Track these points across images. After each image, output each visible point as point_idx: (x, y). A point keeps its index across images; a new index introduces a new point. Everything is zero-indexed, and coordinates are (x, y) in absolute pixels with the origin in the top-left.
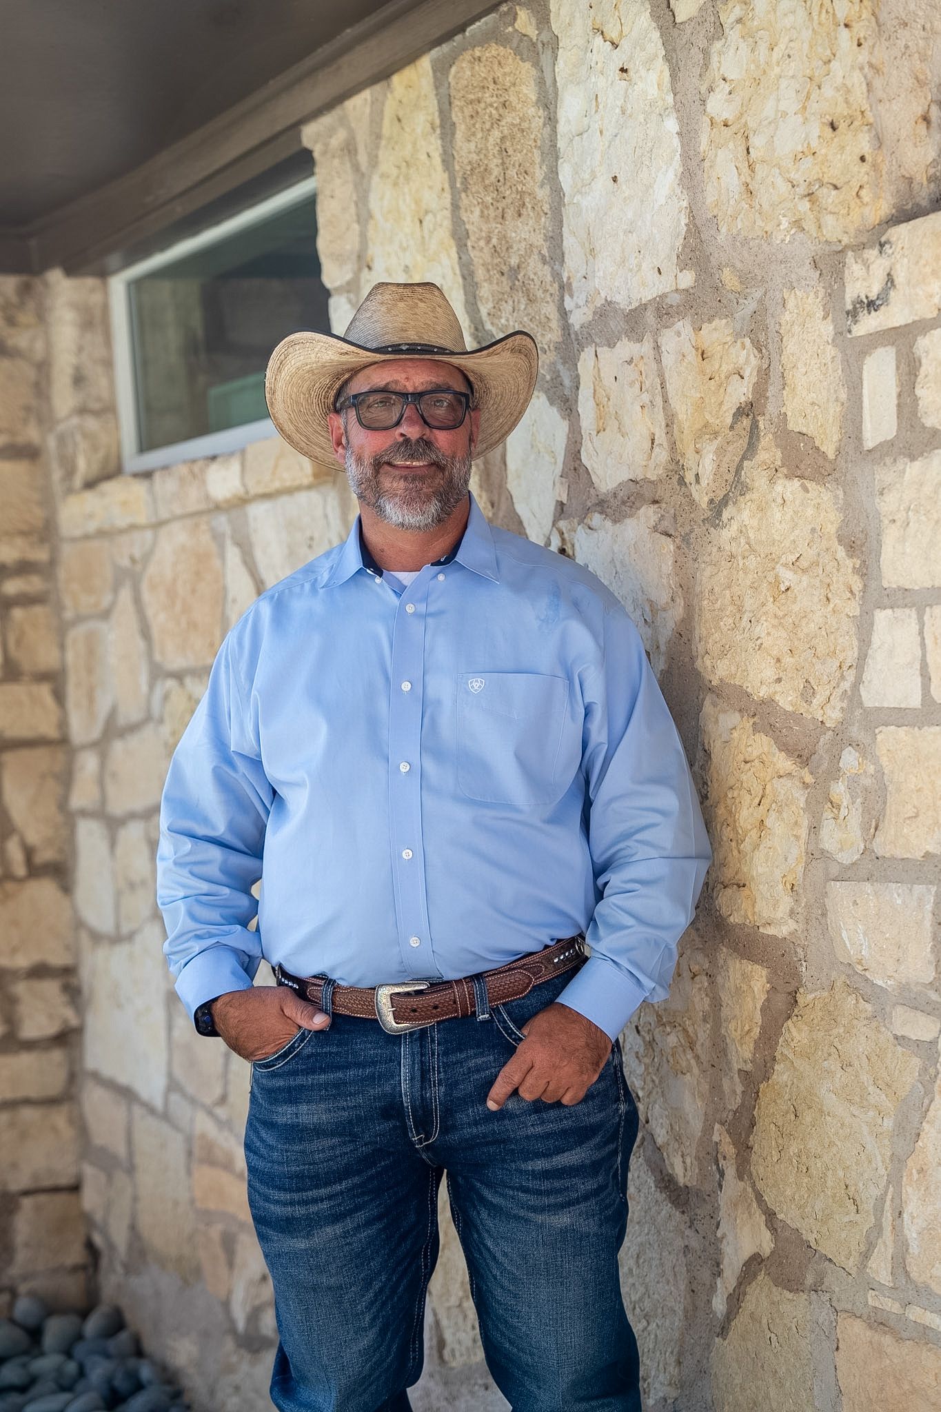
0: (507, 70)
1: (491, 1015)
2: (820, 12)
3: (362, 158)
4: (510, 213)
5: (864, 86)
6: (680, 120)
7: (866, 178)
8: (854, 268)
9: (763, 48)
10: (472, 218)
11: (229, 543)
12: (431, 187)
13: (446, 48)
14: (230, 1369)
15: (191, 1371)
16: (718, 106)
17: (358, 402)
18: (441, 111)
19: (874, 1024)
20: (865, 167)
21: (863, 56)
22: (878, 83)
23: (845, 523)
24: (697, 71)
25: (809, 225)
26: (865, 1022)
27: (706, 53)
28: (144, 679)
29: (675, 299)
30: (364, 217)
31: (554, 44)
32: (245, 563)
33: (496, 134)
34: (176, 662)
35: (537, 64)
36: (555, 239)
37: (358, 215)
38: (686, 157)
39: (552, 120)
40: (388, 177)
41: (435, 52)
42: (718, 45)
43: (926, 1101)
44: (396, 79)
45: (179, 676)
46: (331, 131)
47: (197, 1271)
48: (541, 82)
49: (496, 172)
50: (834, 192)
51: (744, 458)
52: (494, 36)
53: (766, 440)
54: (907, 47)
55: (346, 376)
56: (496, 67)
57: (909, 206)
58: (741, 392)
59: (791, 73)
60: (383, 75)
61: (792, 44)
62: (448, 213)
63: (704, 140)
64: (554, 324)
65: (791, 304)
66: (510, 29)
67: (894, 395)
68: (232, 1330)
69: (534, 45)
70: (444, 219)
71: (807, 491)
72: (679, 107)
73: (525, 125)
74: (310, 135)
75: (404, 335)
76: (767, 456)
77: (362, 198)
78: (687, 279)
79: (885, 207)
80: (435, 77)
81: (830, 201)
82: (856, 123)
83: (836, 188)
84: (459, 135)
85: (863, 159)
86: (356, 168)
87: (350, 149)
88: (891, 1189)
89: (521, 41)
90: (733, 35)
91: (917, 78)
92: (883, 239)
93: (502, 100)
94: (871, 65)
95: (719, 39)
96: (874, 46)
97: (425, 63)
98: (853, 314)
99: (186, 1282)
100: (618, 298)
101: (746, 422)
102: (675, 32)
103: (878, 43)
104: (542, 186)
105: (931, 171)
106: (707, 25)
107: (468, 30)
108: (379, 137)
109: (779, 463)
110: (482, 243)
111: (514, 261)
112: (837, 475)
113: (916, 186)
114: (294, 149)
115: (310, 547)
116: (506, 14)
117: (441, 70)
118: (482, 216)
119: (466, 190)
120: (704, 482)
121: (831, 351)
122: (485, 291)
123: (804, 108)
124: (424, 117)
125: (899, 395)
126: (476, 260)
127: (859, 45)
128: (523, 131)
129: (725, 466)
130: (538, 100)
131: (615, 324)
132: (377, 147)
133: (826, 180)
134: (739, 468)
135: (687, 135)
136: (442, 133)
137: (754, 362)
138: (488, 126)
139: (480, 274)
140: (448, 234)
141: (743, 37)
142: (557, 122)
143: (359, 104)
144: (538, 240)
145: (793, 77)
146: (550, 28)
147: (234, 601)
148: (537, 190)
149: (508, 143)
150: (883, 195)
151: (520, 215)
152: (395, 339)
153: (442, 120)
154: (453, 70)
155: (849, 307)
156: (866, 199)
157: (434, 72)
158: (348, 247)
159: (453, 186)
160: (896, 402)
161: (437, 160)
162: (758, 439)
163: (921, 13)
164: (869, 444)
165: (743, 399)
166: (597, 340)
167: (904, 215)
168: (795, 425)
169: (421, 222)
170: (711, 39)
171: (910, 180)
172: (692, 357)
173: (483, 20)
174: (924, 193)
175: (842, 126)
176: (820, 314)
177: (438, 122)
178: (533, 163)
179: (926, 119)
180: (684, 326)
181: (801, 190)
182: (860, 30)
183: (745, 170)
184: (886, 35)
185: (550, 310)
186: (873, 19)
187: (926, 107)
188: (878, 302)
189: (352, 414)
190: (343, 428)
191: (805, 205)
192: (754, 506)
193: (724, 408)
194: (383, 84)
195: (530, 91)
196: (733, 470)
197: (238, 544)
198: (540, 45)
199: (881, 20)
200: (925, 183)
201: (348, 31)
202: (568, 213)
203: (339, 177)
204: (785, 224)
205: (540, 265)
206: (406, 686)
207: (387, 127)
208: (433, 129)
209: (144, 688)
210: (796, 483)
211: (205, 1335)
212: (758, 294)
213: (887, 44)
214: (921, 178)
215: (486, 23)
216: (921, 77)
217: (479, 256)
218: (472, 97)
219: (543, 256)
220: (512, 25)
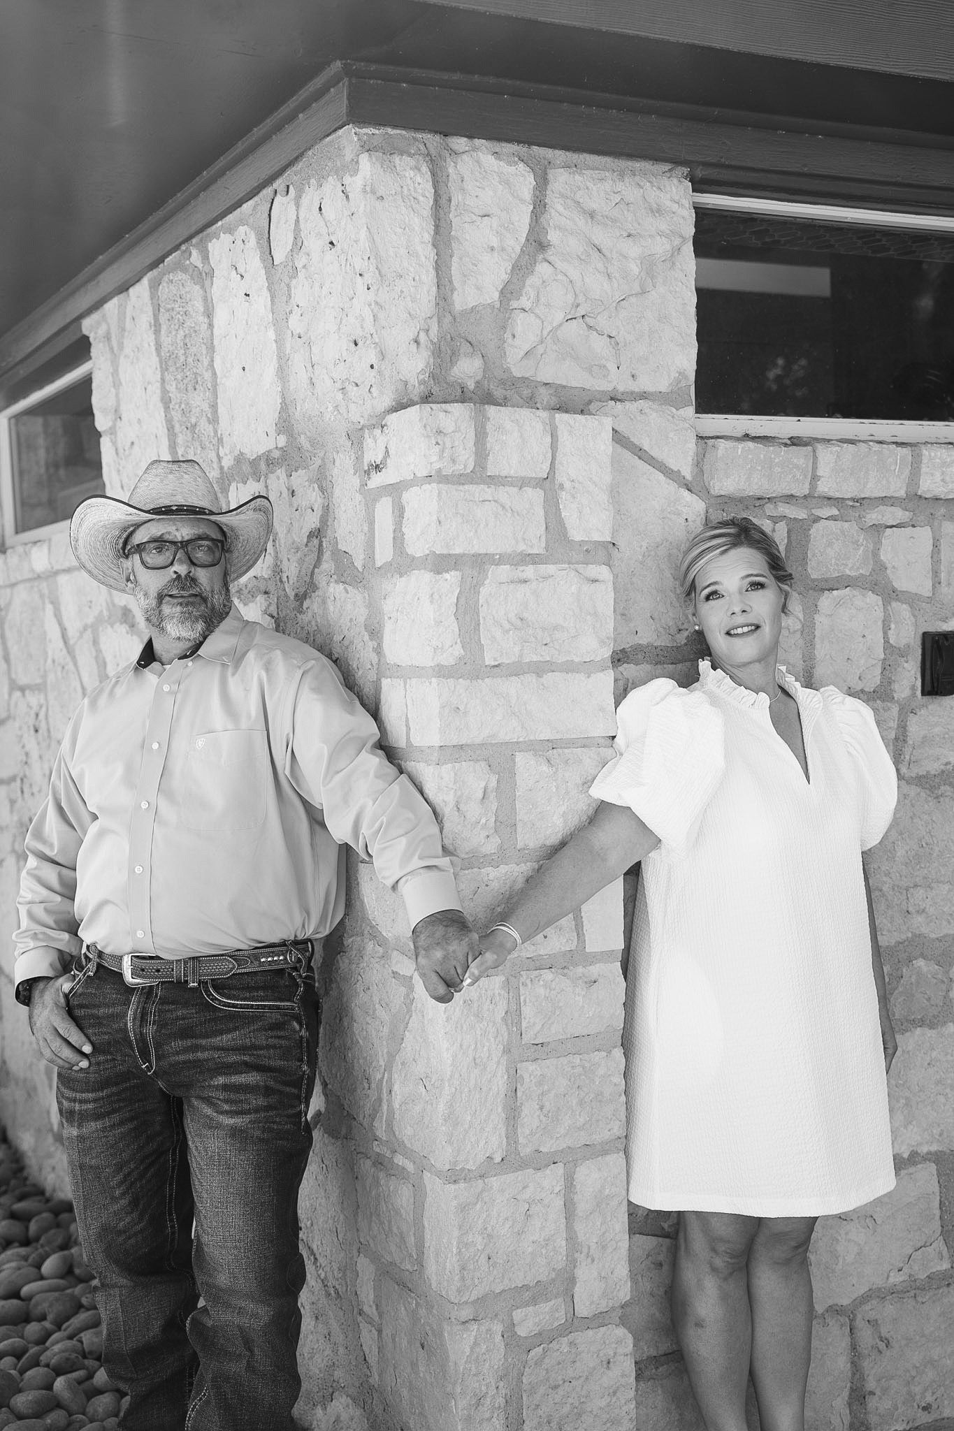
0: (187, 290)
1: (199, 985)
2: (346, 264)
3: (114, 343)
4: (190, 388)
5: (372, 317)
6: (276, 331)
7: (373, 381)
8: (369, 442)
9: (317, 285)
10: (172, 388)
11: (47, 601)
12: (150, 366)
13: (155, 272)
14: (50, 1156)
15: (30, 1154)
16: (295, 323)
17: (140, 548)
18: (154, 315)
19: (383, 962)
20: (373, 372)
21: (370, 296)
22: (381, 315)
23: (369, 617)
24: (284, 298)
25: (343, 410)
26: (378, 960)
27: (288, 286)
28: (6, 690)
29: (276, 454)
30: (117, 384)
31: (211, 274)
32: (56, 616)
33: (181, 333)
34: (23, 680)
35: (203, 287)
36: (214, 407)
37: (114, 382)
38: (280, 358)
39: (211, 326)
40: (129, 358)
41: (150, 275)
42: (294, 282)
43: (407, 1017)
44: (131, 290)
45: (22, 689)
46: (99, 323)
47: (35, 1089)
48: (205, 299)
49: (182, 358)
50: (355, 388)
51: (315, 567)
52: (179, 267)
53: (327, 555)
54: (402, 292)
55: (131, 529)
56: (181, 287)
57: (405, 400)
58: (312, 521)
59: (331, 305)
60: (124, 288)
61: (332, 285)
62: (158, 385)
63: (288, 346)
64: (215, 465)
65: (337, 463)
66: (188, 262)
67: (392, 531)
68: (51, 1130)
69: (201, 273)
70: (155, 388)
71: (348, 593)
72: (275, 323)
73: (197, 328)
74: (87, 325)
75: (174, 499)
76: (327, 566)
77: (115, 373)
78: (282, 441)
79: (387, 401)
80: (151, 291)
81: (353, 394)
82: (368, 342)
83: (357, 385)
84: (163, 332)
85: (372, 367)
86: (112, 349)
87: (108, 337)
88: (386, 1075)
89: (194, 270)
90: (301, 275)
91: (409, 314)
92: (383, 423)
93: (185, 310)
94: (377, 303)
95: (295, 278)
96: (378, 290)
97: (145, 281)
98: (367, 473)
99: (29, 1095)
100: (245, 451)
101: (316, 542)
102: (273, 271)
103: (381, 288)
104: (207, 371)
105: (421, 377)
106: (288, 267)
107: (166, 261)
108: (123, 330)
109: (333, 572)
110: (177, 406)
111: (193, 420)
112: (365, 583)
113: (410, 387)
114: (78, 336)
115: (90, 607)
116: (185, 251)
117: (155, 286)
118: (177, 388)
119: (167, 369)
120: (291, 582)
121: (358, 497)
122: (180, 439)
123: (339, 329)
124: (146, 318)
125: (394, 531)
126: (175, 418)
127: (368, 289)
128: (196, 332)
129: (304, 571)
130: (204, 312)
131: (246, 468)
132: (123, 336)
133: (352, 380)
134: (312, 573)
135: (279, 342)
136: (155, 330)
137: (320, 500)
138: (177, 327)
139: (177, 428)
140: (159, 399)
141: (306, 278)
142: (213, 327)
143: (111, 306)
144: (206, 407)
145: (333, 307)
146: (209, 263)
147: (50, 641)
148: (204, 372)
149: (188, 340)
150: (386, 392)
151: (195, 389)
152: (167, 503)
153: (155, 322)
154: (161, 287)
155: (366, 468)
156: (375, 395)
157: (150, 288)
158: (110, 404)
159: (161, 367)
160: (392, 536)
161: (153, 348)
162: (322, 555)
163: (412, 270)
164: (378, 564)
165: (313, 526)
166: (237, 479)
167: (400, 406)
168: (342, 547)
169: (146, 389)
170: (291, 278)
171: (406, 383)
172: (285, 493)
173: (173, 255)
174: (416, 391)
175: (360, 343)
176: (352, 471)
177: (153, 322)
178: (202, 354)
179: (417, 342)
180: (281, 473)
181: (339, 385)
182: (368, 278)
183: (310, 368)
184: (387, 283)
185: (213, 455)
186: (377, 272)
187: (416, 334)
188: (381, 466)
189: (137, 557)
190: (130, 568)
191: (340, 396)
192: (320, 600)
193: (303, 531)
194: (125, 294)
195: (199, 305)
196: (309, 574)
197: (52, 603)
198: (204, 274)
199: (383, 272)
200: (417, 385)
201: (101, 257)
202: (220, 389)
203: (103, 356)
204: (331, 408)
205: (207, 424)
206: (155, 746)
207: (128, 324)
208: (151, 326)
209: (6, 696)
210: (341, 586)
211: (39, 1131)
212: (322, 455)
213: (388, 289)
214: (414, 381)
215: (175, 257)
216: (413, 312)
217: (176, 415)
218: (169, 306)
219: (208, 418)
220: (189, 259)
